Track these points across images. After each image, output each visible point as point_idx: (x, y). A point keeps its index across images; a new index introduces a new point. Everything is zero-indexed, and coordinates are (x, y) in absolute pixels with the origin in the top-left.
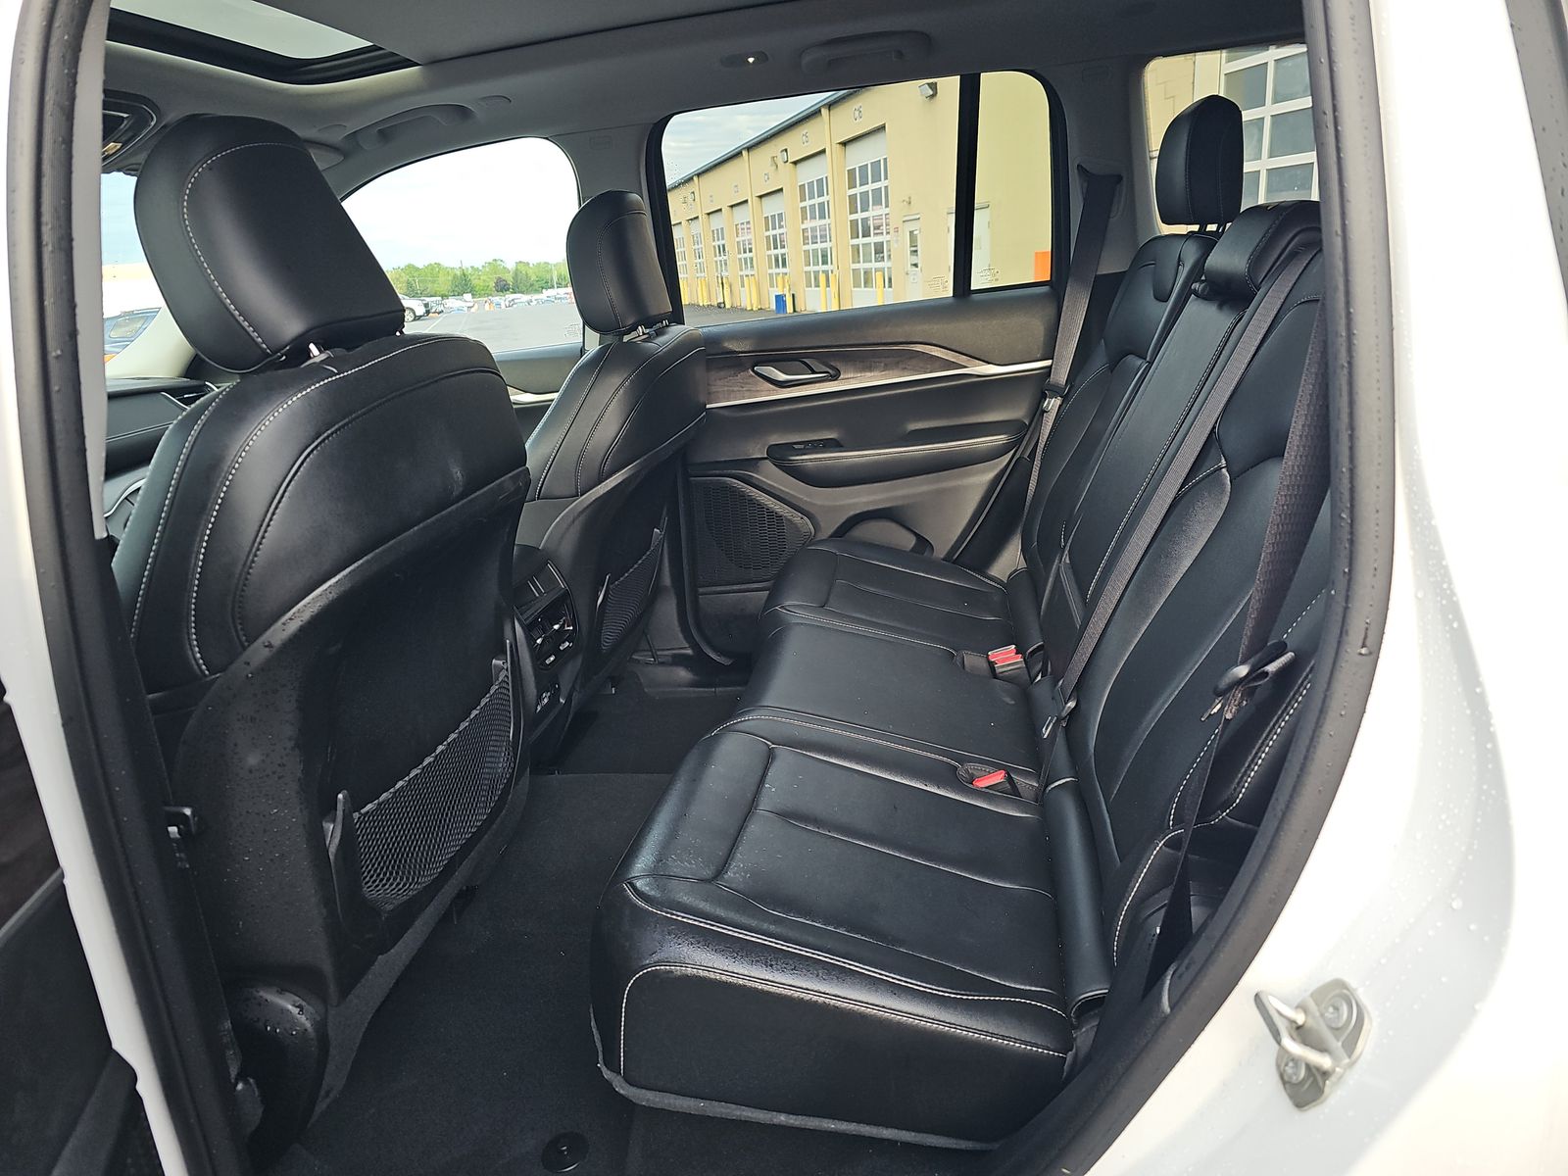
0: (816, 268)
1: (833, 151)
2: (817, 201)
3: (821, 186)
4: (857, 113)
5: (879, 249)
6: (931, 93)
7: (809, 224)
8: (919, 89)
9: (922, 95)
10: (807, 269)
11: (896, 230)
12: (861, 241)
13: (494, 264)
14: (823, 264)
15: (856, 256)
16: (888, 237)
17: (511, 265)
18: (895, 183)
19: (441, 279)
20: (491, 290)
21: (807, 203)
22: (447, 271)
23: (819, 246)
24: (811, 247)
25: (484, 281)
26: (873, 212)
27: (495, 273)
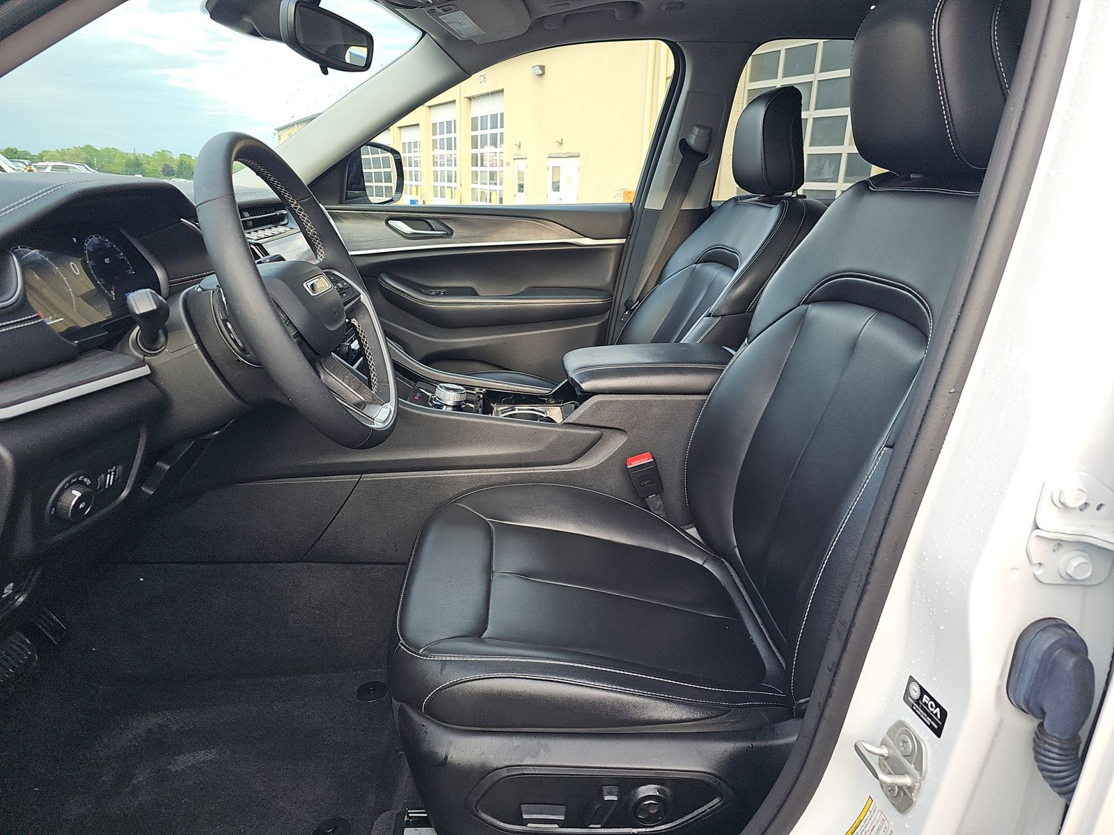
0: (442, 184)
1: (462, 103)
2: (446, 136)
3: (450, 126)
4: (482, 78)
5: (493, 176)
6: (540, 72)
7: (438, 152)
8: (531, 69)
9: (534, 73)
10: (436, 184)
11: (508, 164)
12: (479, 169)
13: (162, 154)
14: (448, 181)
15: (474, 178)
16: (501, 169)
17: (176, 156)
18: (509, 131)
19: (117, 161)
20: (159, 174)
21: (438, 137)
22: (123, 155)
23: (446, 168)
24: (439, 168)
25: (153, 166)
26: (488, 149)
27: (163, 161)
